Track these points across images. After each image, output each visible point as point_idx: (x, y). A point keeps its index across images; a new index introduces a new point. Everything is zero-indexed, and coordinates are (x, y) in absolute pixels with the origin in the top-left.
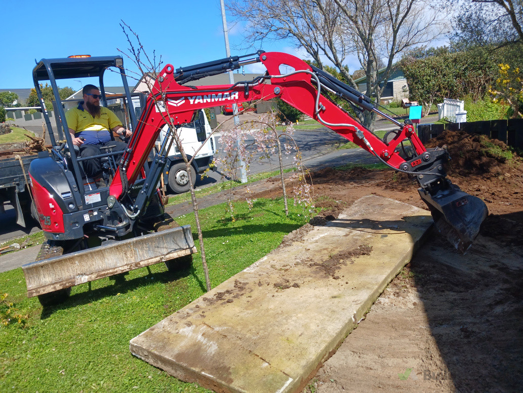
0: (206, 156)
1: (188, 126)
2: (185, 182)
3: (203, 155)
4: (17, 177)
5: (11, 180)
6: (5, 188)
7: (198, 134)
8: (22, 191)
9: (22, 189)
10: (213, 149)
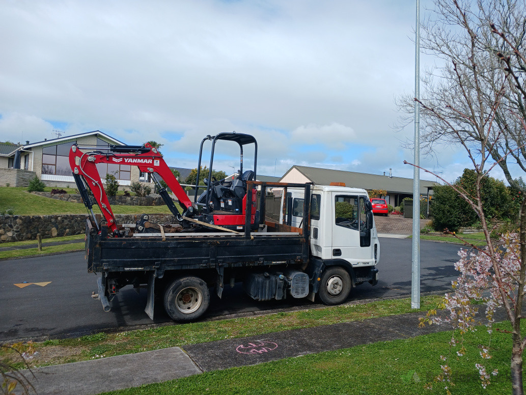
0: (367, 265)
1: (351, 227)
2: (338, 292)
3: (364, 263)
4: (159, 260)
5: (153, 263)
6: (144, 271)
7: (361, 238)
8: (160, 277)
9: (160, 275)
10: (376, 258)
